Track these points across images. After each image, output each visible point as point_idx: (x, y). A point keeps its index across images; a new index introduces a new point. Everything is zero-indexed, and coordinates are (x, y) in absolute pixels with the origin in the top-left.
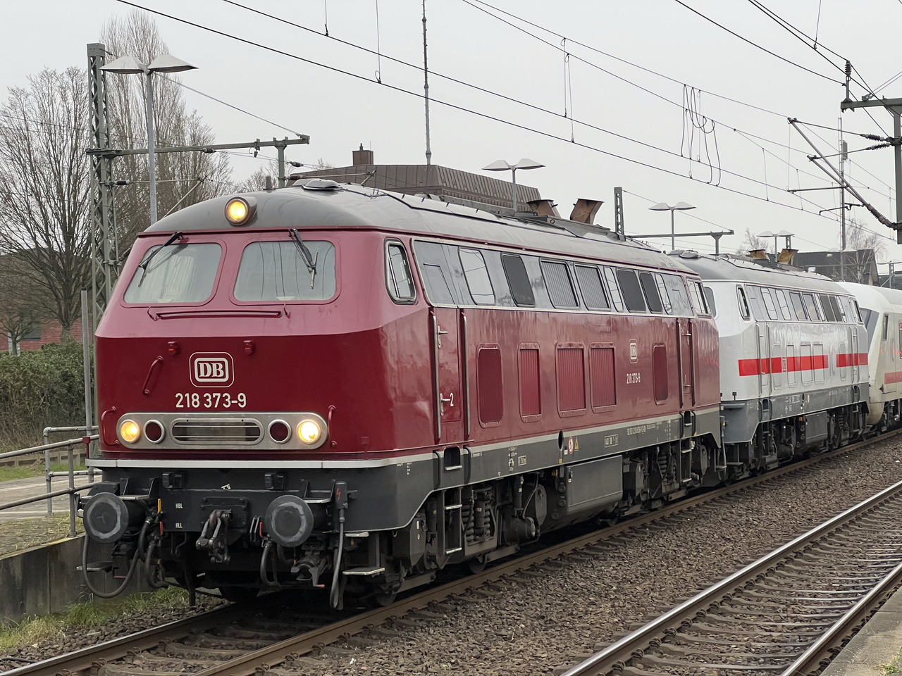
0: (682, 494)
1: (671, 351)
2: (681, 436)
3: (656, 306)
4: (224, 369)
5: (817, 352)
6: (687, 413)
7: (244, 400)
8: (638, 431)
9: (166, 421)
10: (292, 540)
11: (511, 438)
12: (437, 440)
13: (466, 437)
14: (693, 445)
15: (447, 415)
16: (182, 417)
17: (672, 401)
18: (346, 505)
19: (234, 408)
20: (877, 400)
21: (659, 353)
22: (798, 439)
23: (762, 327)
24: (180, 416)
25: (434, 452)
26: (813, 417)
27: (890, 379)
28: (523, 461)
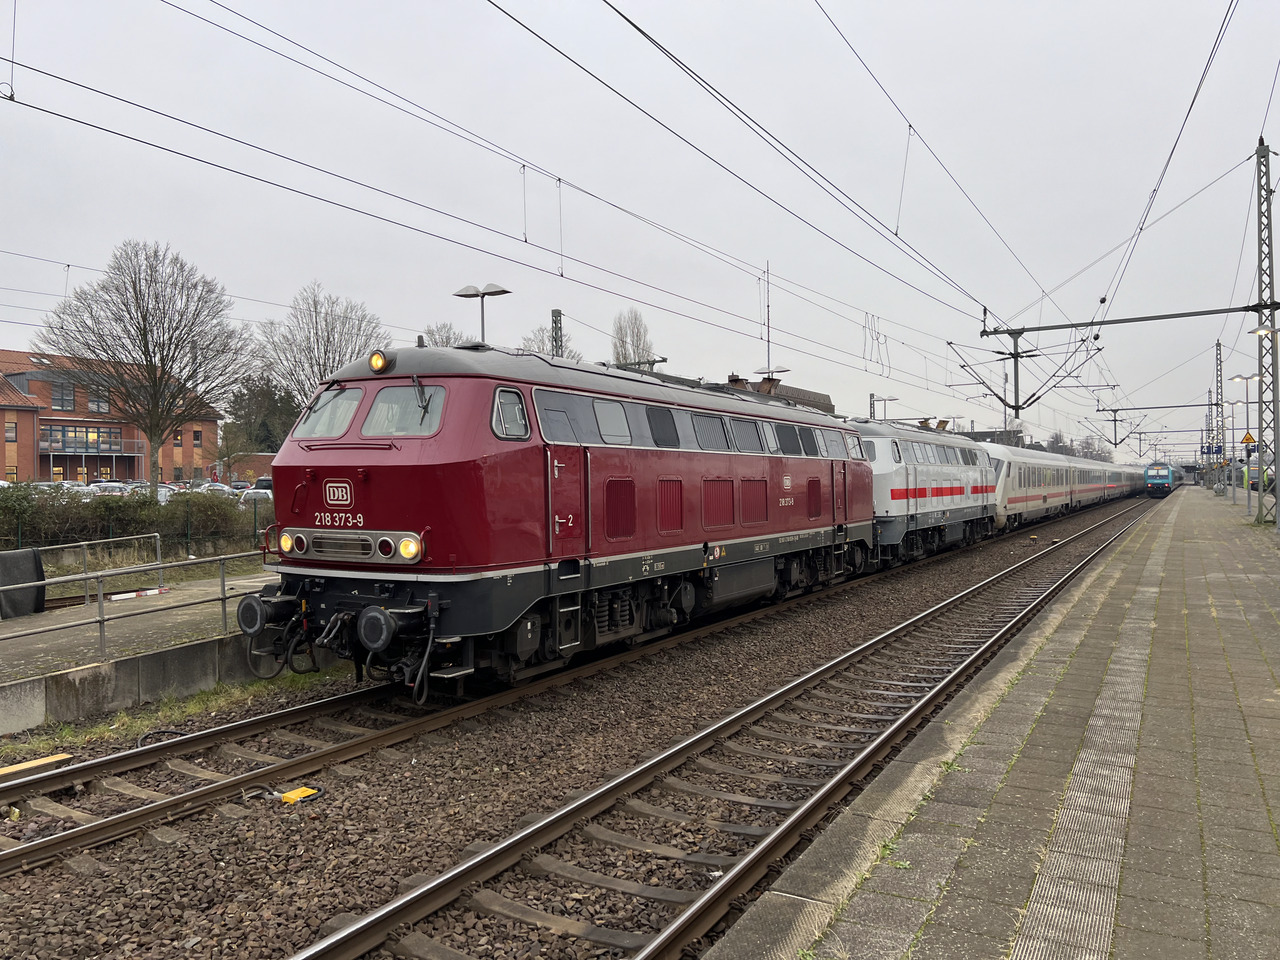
0: (841, 579)
1: (825, 481)
2: (834, 541)
3: (812, 450)
4: (346, 493)
5: (956, 484)
6: (840, 527)
7: (362, 520)
8: (792, 539)
9: (308, 535)
10: (376, 646)
11: (645, 549)
12: (549, 555)
13: (588, 550)
14: (846, 547)
15: (563, 533)
16: (319, 533)
17: (826, 517)
18: (436, 614)
19: (355, 526)
20: (1002, 514)
21: (814, 485)
22: (940, 539)
23: (911, 468)
24: (317, 532)
25: (545, 564)
26: (951, 526)
27: (1011, 501)
28: (660, 566)
